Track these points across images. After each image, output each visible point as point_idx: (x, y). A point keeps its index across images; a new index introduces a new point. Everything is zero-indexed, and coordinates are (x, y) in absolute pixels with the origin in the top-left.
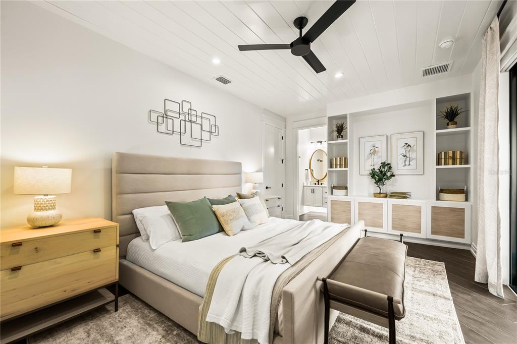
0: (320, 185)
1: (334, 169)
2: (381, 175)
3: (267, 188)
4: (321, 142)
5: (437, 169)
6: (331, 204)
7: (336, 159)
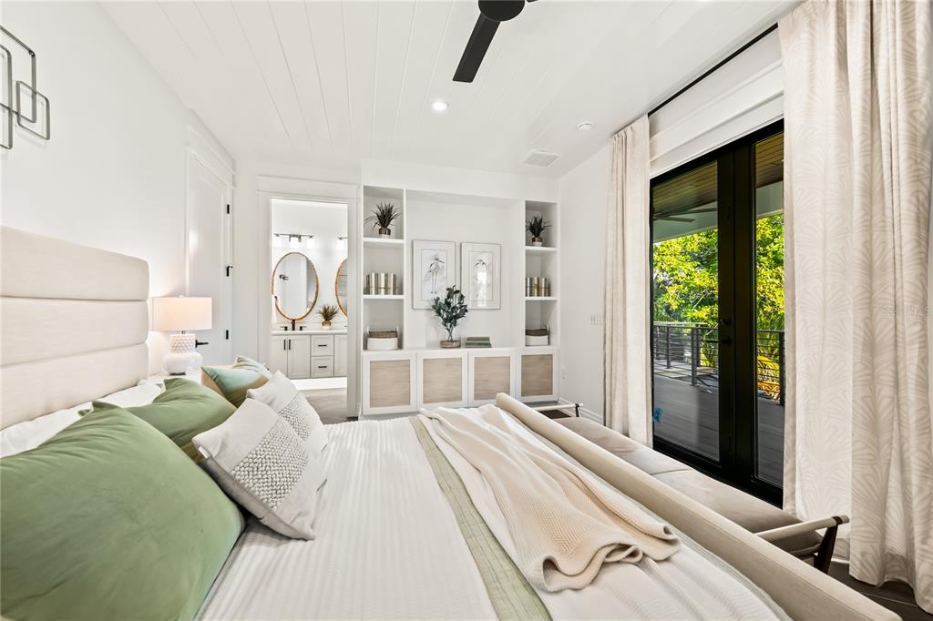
0: (297, 331)
1: (373, 296)
2: (450, 310)
3: (197, 344)
4: (300, 237)
5: (527, 301)
6: (371, 369)
7: (377, 275)
